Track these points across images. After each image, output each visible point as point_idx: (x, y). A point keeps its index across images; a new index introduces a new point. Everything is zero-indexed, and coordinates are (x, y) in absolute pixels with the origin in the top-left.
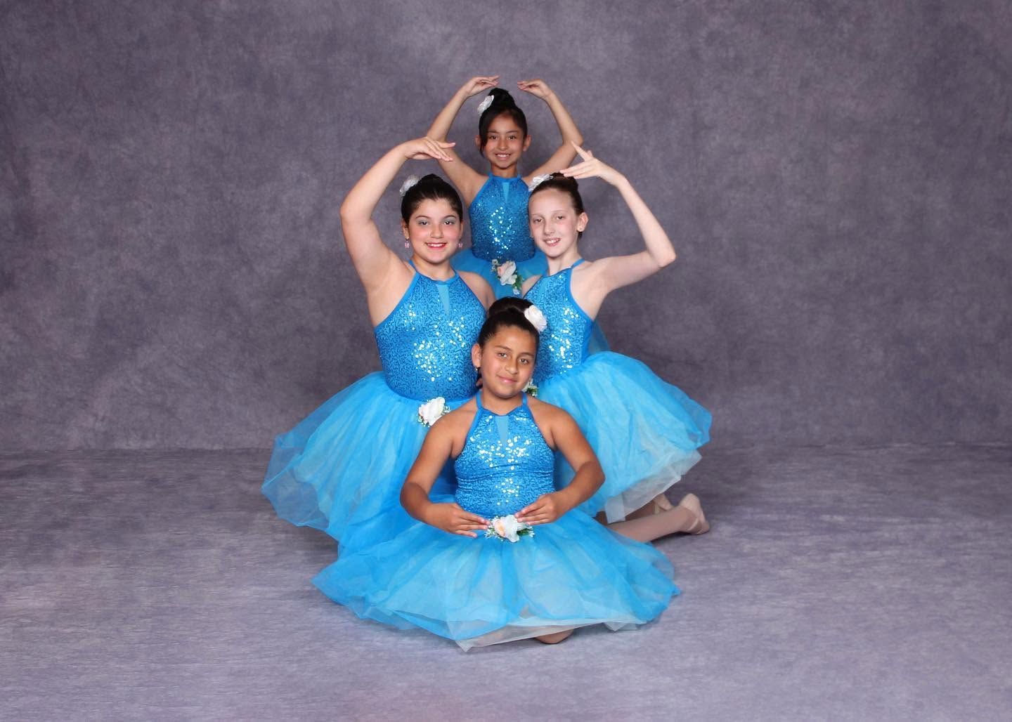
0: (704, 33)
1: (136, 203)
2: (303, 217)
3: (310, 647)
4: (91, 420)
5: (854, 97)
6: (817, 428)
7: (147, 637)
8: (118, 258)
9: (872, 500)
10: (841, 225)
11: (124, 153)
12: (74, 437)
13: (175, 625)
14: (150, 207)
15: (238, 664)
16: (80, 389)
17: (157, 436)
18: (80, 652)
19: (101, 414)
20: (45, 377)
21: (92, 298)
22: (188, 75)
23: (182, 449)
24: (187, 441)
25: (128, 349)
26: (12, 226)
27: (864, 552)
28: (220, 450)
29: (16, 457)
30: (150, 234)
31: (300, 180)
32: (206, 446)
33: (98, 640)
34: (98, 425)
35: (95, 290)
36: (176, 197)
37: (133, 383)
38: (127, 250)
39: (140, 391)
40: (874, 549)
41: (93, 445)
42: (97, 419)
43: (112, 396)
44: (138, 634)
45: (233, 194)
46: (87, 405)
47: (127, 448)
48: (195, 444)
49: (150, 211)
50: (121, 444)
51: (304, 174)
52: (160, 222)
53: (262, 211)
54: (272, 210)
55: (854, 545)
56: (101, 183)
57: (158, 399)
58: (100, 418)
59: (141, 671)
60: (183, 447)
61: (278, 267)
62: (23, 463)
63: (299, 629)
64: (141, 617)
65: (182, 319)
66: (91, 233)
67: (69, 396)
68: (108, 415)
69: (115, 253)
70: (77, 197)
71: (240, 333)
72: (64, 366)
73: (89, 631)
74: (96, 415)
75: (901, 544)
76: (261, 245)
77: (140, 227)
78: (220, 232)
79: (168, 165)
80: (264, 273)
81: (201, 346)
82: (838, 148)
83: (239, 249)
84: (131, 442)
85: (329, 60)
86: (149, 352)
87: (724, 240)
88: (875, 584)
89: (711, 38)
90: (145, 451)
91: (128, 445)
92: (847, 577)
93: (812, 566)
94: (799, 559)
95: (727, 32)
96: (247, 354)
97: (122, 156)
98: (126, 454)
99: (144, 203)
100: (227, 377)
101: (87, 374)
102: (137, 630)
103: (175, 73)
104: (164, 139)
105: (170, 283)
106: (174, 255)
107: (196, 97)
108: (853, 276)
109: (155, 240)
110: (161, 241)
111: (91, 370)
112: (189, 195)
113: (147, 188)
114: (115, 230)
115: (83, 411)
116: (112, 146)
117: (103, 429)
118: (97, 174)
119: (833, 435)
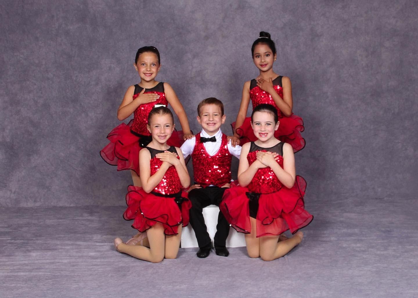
1: (28, 83)
2: (112, 88)
3: (130, 290)
4: (9, 193)
6: (380, 190)
7: (51, 288)
8: (19, 111)
10: (390, 84)
11: (21, 57)
13: (64, 283)
14: (35, 84)
16: (3, 178)
17: (42, 200)
18: (19, 294)
19: (13, 190)
21: (7, 131)
22: (53, 16)
23: (54, 206)
24: (57, 202)
25: (26, 157)
27: (406, 246)
28: (74, 207)
30: (36, 98)
31: (110, 68)
32: (67, 205)
33: (27, 289)
34: (12, 195)
35: (9, 127)
36: (48, 79)
38: (24, 106)
40: (411, 245)
41: (10, 205)
42: (11, 192)
43: (19, 181)
45: (77, 76)
46: (6, 186)
47: (26, 206)
48: (61, 204)
49: (35, 87)
50: (23, 205)
51: (112, 65)
52: (40, 92)
53: (91, 85)
54: (97, 84)
56: (10, 73)
61: (100, 113)
64: (46, 279)
68: (17, 190)
69: (19, 108)
71: (82, 147)
73: (22, 286)
74: (11, 191)
76: (92, 102)
77: (30, 95)
78: (71, 96)
79: (44, 63)
80: (94, 116)
81: (63, 155)
82: (387, 44)
83: (81, 104)
84: (28, 204)
86: (36, 158)
87: (329, 94)
88: (412, 260)
90: (36, 208)
91: (27, 205)
92: (398, 257)
93: (379, 252)
94: (372, 250)
96: (86, 158)
97: (21, 59)
98: (27, 209)
99: (32, 82)
100: (76, 170)
101: (6, 170)
102: (45, 285)
103: (46, 16)
104: (41, 49)
105: (47, 123)
106: (48, 108)
107: (57, 28)
108: (397, 110)
109: (38, 101)
110: (41, 101)
111: (8, 168)
112: (54, 78)
113: (33, 75)
114: (18, 97)
115: (5, 189)
116: (16, 54)
117: (15, 198)
118: (8, 68)
119: (388, 193)
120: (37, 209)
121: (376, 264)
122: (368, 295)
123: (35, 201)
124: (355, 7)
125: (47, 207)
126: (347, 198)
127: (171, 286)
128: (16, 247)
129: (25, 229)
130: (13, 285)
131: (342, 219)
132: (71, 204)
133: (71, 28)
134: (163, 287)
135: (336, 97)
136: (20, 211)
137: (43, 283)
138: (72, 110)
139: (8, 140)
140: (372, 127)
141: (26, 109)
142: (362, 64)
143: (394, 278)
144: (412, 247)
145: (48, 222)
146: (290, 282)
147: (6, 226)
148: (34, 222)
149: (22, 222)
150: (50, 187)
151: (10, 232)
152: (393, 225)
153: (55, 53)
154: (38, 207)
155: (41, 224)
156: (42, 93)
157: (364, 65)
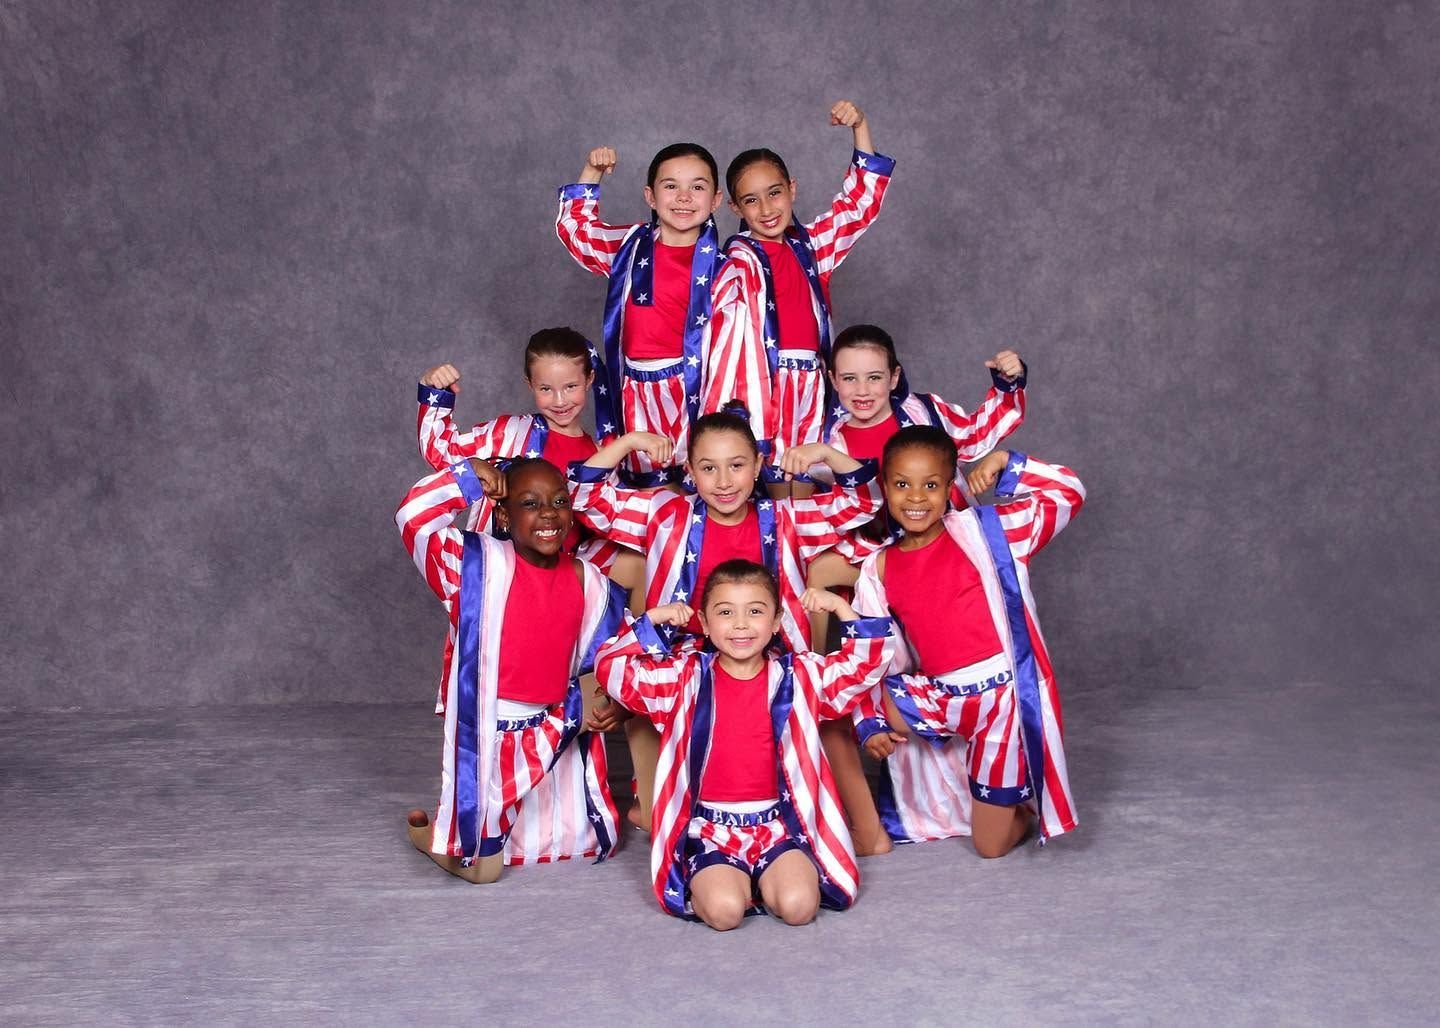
120: (289, 710)
121: (1177, 861)
122: (1153, 943)
123: (287, 689)
124: (1125, 184)
126: (1102, 686)
127: (640, 916)
129: (257, 762)
130: (224, 911)
131: (1087, 742)
132: (378, 698)
133: (383, 237)
134: (620, 917)
135: (1073, 421)
138: (382, 452)
140: (1169, 500)
141: (263, 448)
142: (1145, 334)
143: (1224, 898)
144: (1274, 816)
146: (948, 908)
147: (209, 753)
150: (325, 654)
153: (340, 303)
154: (292, 704)
156: (305, 408)
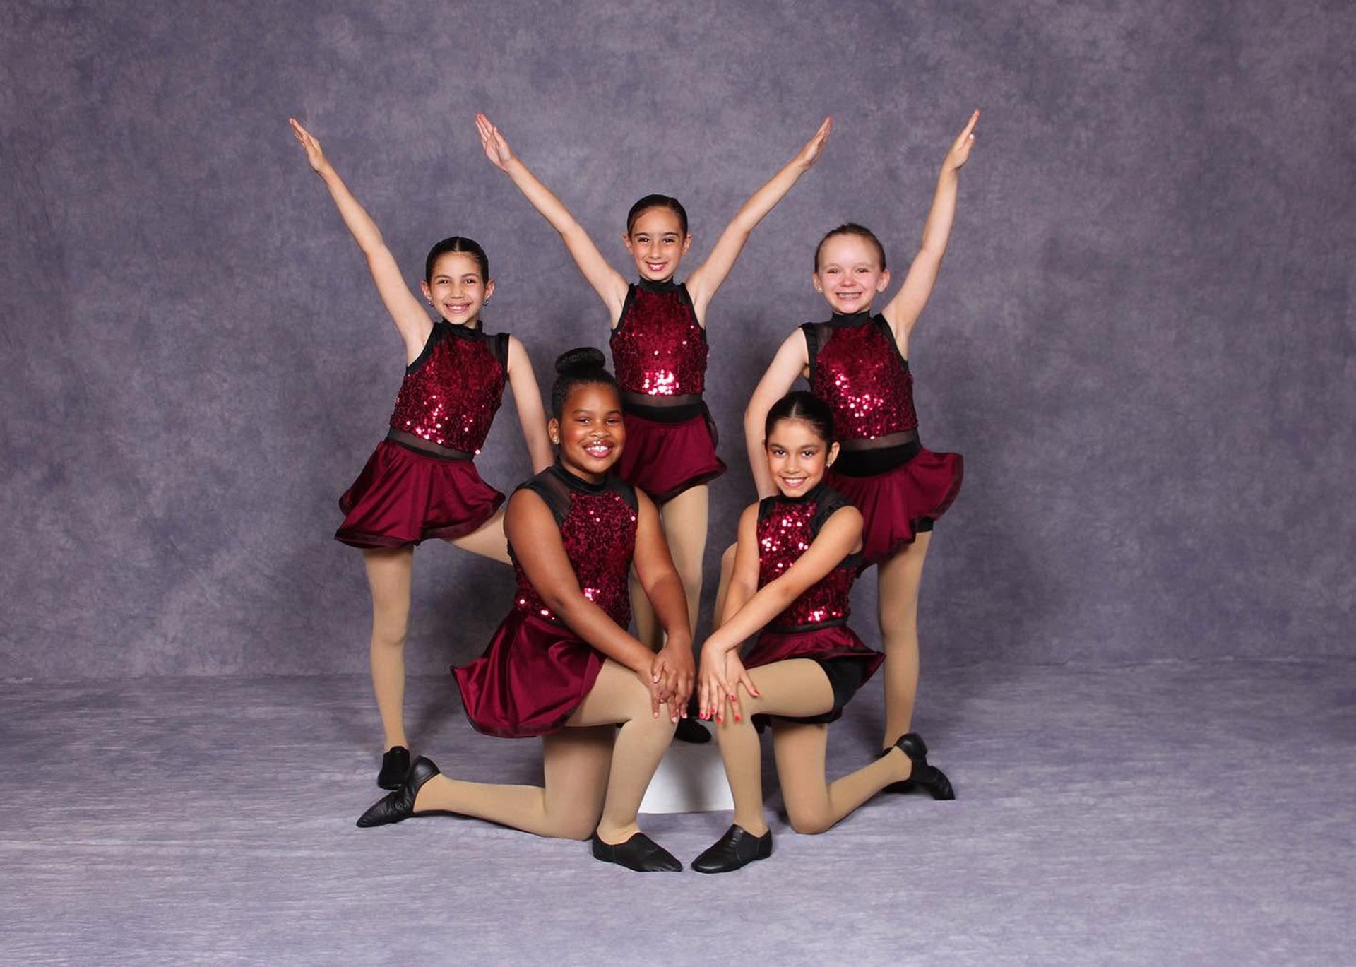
0: (903, 149)
1: (209, 377)
4: (159, 641)
5: (1095, 223)
7: (243, 875)
8: (187, 444)
9: (1122, 723)
11: (193, 316)
12: (139, 663)
14: (225, 381)
15: (351, 900)
16: (145, 604)
17: (238, 660)
19: (171, 635)
20: (103, 589)
21: (158, 493)
22: (269, 217)
23: (269, 675)
25: (203, 555)
26: (61, 407)
28: (315, 677)
29: (68, 686)
30: (226, 415)
32: (301, 673)
33: (186, 879)
34: (168, 647)
35: (162, 484)
36: (256, 368)
37: (208, 596)
38: (199, 434)
39: (218, 606)
40: (1126, 778)
41: (163, 673)
42: (166, 640)
43: (184, 612)
44: (231, 872)
46: (154, 624)
47: (203, 675)
49: (226, 386)
50: (194, 670)
54: (373, 381)
55: (1100, 775)
56: (165, 352)
57: (240, 615)
58: (170, 639)
59: (238, 909)
60: (270, 672)
62: (79, 693)
63: (422, 865)
65: (266, 516)
66: (155, 414)
67: (132, 613)
68: (180, 635)
69: (185, 438)
70: (137, 371)
72: (126, 577)
74: (165, 636)
75: (1159, 774)
77: (213, 405)
79: (246, 329)
81: (290, 550)
84: (207, 668)
85: (440, 195)
86: (227, 558)
89: (913, 153)
90: (225, 678)
91: (204, 671)
95: (933, 146)
96: (346, 560)
97: (191, 319)
98: (202, 681)
99: (218, 375)
100: (322, 587)
101: (154, 587)
102: (231, 868)
103: (252, 215)
104: (240, 296)
105: (252, 474)
106: (256, 439)
107: (278, 244)
108: (1099, 449)
109: (233, 420)
110: (239, 421)
111: (158, 581)
112: (271, 365)
113: (221, 357)
114: (184, 410)
115: (150, 631)
116: (179, 307)
117: (173, 653)
118: (161, 341)
119: (1077, 650)
125: (251, 677)
128: (168, 773)
136: (188, 687)
137: (226, 864)
139: (159, 513)
145: (254, 712)
148: (217, 711)
149: (189, 713)
151: (160, 736)
152: (1084, 728)
155: (234, 716)
157: (1020, 339)
